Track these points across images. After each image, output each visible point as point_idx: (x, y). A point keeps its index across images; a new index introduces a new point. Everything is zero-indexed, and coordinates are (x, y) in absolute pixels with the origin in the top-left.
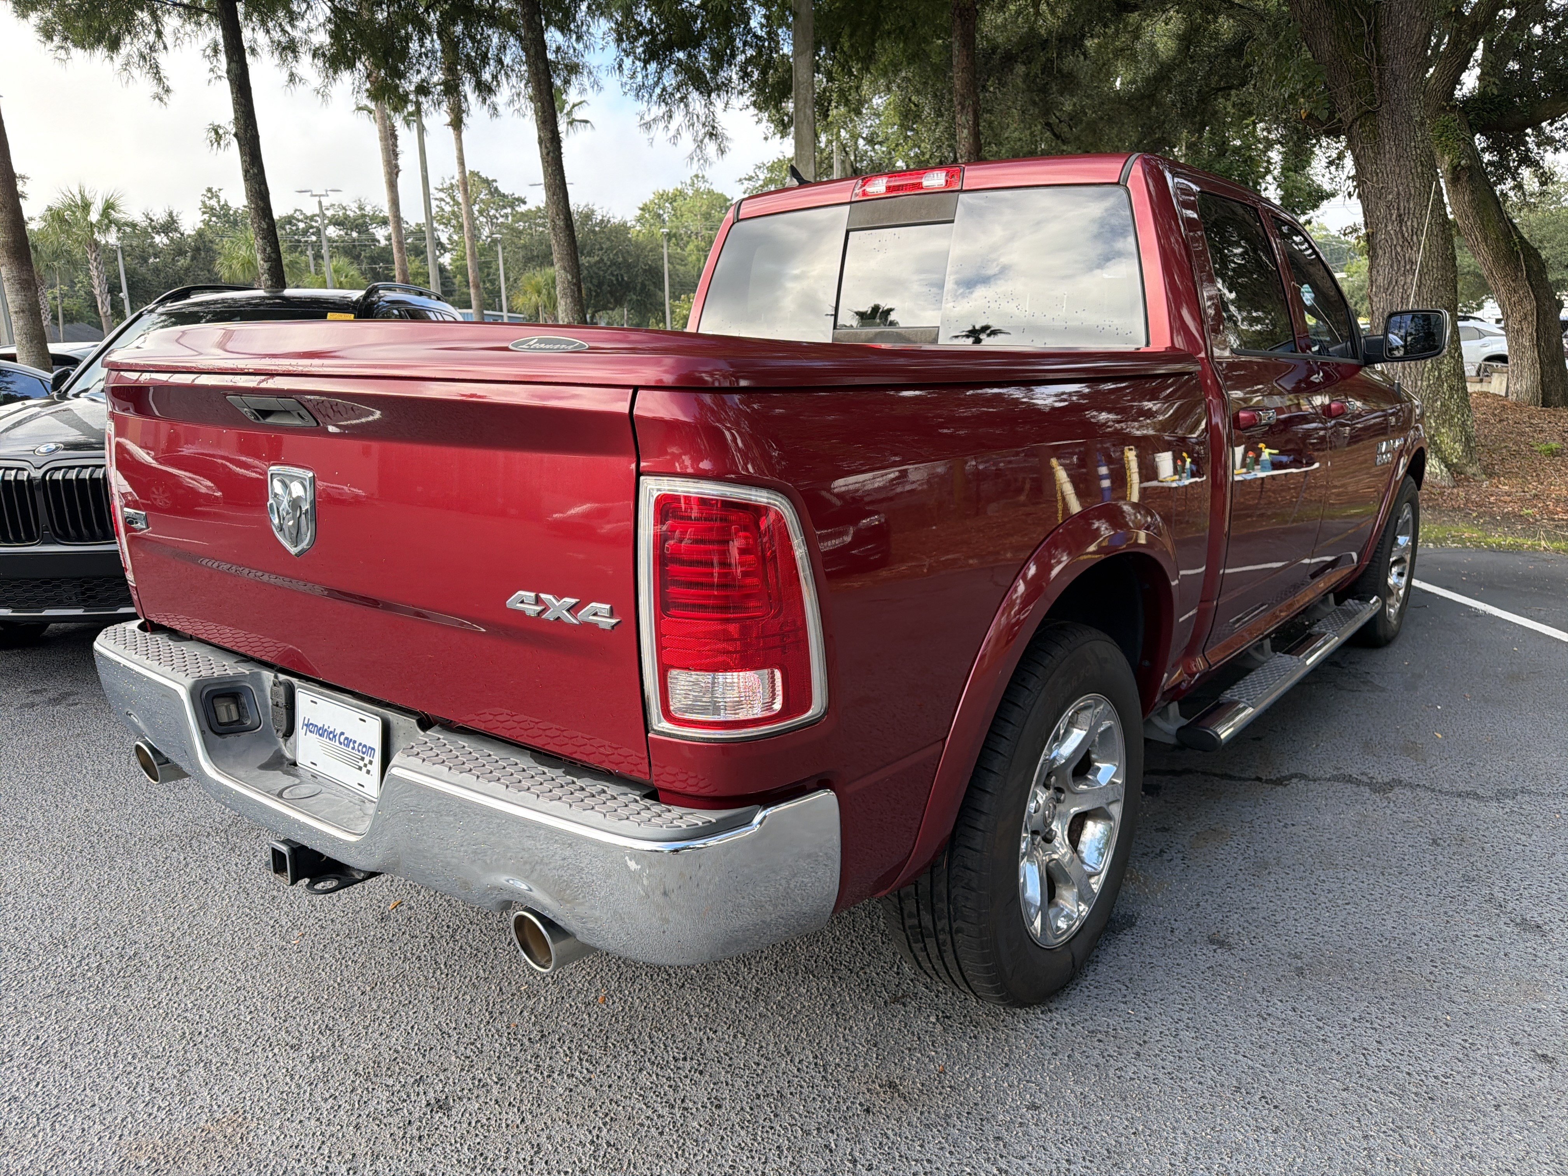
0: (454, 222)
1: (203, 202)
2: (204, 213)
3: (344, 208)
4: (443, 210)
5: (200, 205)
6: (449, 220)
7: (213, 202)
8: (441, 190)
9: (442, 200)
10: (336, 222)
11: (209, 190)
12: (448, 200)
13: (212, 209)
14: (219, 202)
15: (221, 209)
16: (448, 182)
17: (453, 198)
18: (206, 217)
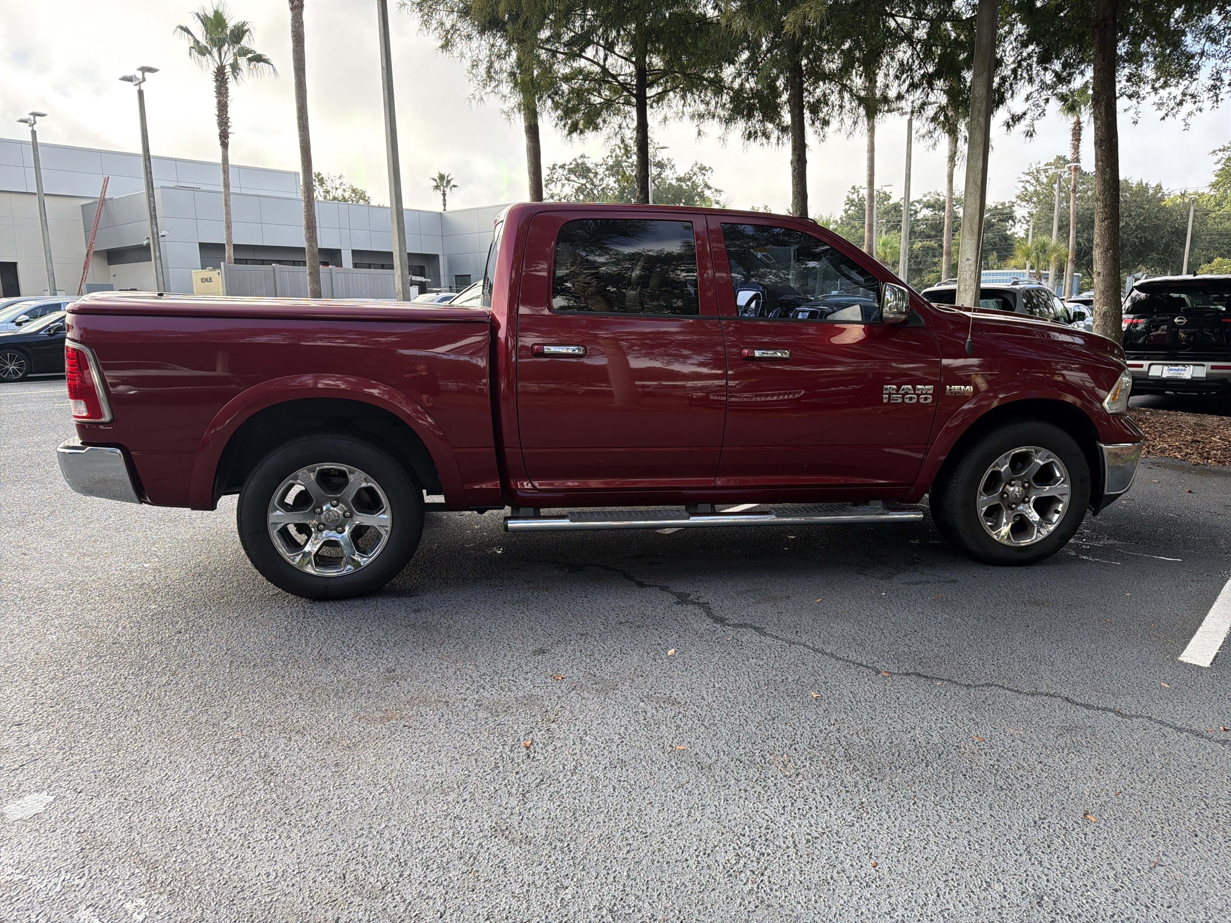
0: (1035, 199)
1: (848, 197)
2: (846, 204)
3: (938, 195)
4: (1026, 189)
5: (846, 199)
6: (1031, 198)
7: (855, 196)
8: (1028, 174)
9: (1028, 182)
10: (928, 206)
11: (854, 188)
12: (1032, 181)
13: (853, 200)
14: (858, 196)
15: (859, 200)
16: (1034, 166)
17: (1037, 180)
18: (847, 207)
